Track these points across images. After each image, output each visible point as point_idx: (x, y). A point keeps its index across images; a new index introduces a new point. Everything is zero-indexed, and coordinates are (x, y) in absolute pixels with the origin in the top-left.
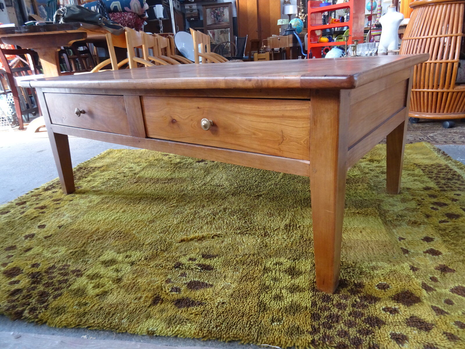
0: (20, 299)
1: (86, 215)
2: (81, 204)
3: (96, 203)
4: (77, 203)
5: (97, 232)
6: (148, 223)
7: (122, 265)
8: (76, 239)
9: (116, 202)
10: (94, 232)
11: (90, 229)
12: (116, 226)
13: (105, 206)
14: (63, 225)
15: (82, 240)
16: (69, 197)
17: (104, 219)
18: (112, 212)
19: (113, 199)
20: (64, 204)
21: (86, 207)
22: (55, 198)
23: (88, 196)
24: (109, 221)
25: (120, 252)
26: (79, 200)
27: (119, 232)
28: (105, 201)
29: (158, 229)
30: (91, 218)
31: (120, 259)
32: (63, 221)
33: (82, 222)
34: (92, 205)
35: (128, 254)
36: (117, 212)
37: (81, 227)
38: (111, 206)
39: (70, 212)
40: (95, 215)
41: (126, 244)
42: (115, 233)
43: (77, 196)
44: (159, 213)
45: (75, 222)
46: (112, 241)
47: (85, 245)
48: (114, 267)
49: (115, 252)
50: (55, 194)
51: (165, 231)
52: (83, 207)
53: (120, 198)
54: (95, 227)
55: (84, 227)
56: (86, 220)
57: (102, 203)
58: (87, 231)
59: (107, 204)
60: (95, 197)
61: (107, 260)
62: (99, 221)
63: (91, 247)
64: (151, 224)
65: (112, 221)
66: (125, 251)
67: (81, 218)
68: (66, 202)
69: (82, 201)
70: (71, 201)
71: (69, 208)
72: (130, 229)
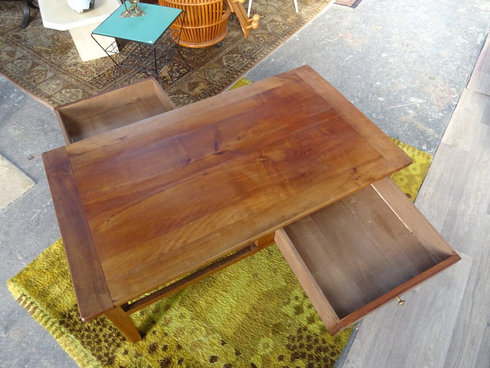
0: (320, 363)
1: (213, 322)
2: (183, 326)
3: (190, 312)
4: (178, 329)
5: (250, 315)
6: (256, 279)
7: (305, 303)
8: (253, 331)
9: (199, 295)
10: (249, 317)
11: (241, 320)
12: (248, 301)
13: (202, 305)
14: (221, 340)
15: (259, 326)
16: (155, 337)
17: (230, 308)
18: (218, 301)
19: (189, 297)
20: (170, 341)
21: (194, 321)
22: (144, 351)
23: (165, 318)
24: (236, 305)
25: (288, 303)
26: (169, 327)
27: (259, 299)
28: (191, 304)
29: (269, 274)
30: (222, 318)
31: (297, 303)
32: (212, 341)
33: (225, 325)
34: (192, 316)
35: (294, 298)
36: (222, 297)
37: (235, 327)
38: (206, 300)
39: (195, 335)
40: (216, 315)
41: (279, 297)
42: (260, 302)
43: (157, 328)
44: (244, 268)
45: (222, 331)
46: (270, 306)
47: (266, 324)
48: (305, 308)
49: (285, 306)
50: (133, 352)
51: (275, 271)
52: (191, 324)
53: (192, 291)
54: (241, 316)
55: (235, 324)
56: (223, 322)
57: (193, 307)
58: (244, 322)
59: (199, 303)
60: (173, 313)
61: (295, 311)
62: (232, 312)
63: (272, 321)
64: (259, 277)
65: (238, 302)
66: (289, 299)
67: (217, 326)
68: (167, 339)
69: (175, 324)
70: (166, 334)
71: (186, 336)
72: (258, 292)
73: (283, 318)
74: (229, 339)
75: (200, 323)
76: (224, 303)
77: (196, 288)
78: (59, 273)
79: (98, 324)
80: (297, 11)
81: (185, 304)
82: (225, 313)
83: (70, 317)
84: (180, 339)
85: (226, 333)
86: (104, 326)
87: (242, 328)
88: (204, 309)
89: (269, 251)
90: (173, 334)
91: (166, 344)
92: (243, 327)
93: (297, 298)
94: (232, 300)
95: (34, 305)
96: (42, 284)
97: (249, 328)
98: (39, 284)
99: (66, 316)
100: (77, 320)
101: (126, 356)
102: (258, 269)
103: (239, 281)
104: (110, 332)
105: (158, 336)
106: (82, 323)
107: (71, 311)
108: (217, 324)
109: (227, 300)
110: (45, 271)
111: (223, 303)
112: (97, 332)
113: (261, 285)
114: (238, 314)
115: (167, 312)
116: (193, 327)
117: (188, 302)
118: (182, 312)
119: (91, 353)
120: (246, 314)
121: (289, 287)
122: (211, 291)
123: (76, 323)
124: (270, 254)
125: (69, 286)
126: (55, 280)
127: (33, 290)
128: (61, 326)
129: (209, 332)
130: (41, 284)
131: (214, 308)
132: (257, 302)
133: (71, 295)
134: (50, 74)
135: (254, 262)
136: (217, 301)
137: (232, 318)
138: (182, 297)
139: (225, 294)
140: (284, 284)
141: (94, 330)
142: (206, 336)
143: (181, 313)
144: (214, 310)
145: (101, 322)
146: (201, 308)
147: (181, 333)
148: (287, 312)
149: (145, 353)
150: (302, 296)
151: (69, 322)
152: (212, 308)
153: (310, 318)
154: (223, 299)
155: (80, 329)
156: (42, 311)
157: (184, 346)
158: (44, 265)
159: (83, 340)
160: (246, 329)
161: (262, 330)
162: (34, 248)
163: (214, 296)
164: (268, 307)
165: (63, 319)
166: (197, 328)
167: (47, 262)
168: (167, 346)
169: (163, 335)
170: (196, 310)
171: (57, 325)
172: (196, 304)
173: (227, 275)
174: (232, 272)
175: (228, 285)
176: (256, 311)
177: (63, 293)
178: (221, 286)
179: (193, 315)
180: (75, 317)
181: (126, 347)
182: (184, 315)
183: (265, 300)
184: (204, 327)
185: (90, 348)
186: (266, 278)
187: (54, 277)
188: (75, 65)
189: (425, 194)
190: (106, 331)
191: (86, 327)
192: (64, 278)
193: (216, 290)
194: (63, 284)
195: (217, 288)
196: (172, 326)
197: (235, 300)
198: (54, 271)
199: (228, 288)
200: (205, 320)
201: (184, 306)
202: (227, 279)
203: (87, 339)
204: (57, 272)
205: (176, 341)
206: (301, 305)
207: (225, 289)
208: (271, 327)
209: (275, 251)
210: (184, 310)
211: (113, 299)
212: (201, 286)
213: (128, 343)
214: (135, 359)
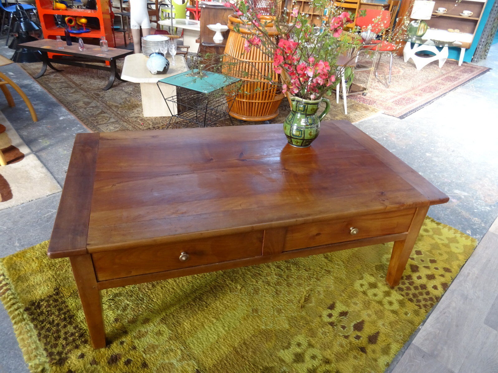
1: (193, 347)
2: (157, 343)
3: (169, 331)
4: (150, 345)
5: (239, 350)
6: (255, 314)
7: (308, 352)
8: (238, 368)
9: (186, 316)
10: (237, 352)
11: (226, 353)
12: (240, 334)
13: (186, 327)
14: (196, 369)
15: (246, 364)
16: (121, 348)
17: (216, 337)
18: (206, 327)
19: (173, 316)
20: (137, 356)
21: (171, 342)
22: (102, 360)
23: (139, 331)
24: (225, 335)
25: (288, 347)
26: (140, 341)
27: (253, 336)
28: (173, 324)
29: (272, 313)
30: (204, 345)
31: (298, 350)
32: (185, 368)
33: (206, 354)
34: (171, 336)
35: (295, 343)
36: (211, 324)
37: (217, 358)
38: (192, 323)
39: (168, 356)
40: (199, 340)
41: (278, 339)
42: (254, 339)
43: (127, 339)
44: (244, 301)
45: (200, 359)
46: (264, 346)
47: (256, 365)
48: (307, 358)
49: (283, 350)
50: (90, 358)
51: (279, 311)
52: (167, 343)
53: (179, 311)
54: (227, 348)
55: (218, 356)
56: (204, 350)
57: (175, 326)
58: (229, 356)
59: (184, 324)
60: (151, 327)
61: (294, 358)
62: (218, 342)
63: (263, 362)
64: (259, 313)
65: (228, 333)
66: (289, 344)
67: (196, 352)
68: (134, 353)
69: (149, 340)
70: (134, 348)
71: (156, 355)
72: (254, 328)
73: (277, 363)
74: (206, 370)
75: (177, 345)
76: (211, 330)
77: (184, 309)
78: (48, 264)
79: (65, 319)
80: (346, 113)
81: (167, 322)
82: (209, 341)
83: (39, 306)
84: (148, 356)
85: (204, 363)
86: (70, 323)
87: (225, 361)
88: (187, 332)
89: (276, 290)
90: (142, 350)
91: (131, 358)
92: (227, 361)
93: (299, 345)
94: (222, 329)
95: (8, 287)
96: (26, 271)
97: (234, 364)
98: (22, 269)
99: (35, 304)
100: (44, 311)
101: (80, 360)
102: (259, 305)
103: (234, 312)
104: (74, 331)
105: (125, 347)
106: (48, 315)
107: (42, 300)
108: (196, 351)
109: (216, 328)
110: (34, 259)
111: (209, 330)
112: (60, 327)
113: (259, 322)
114: (224, 346)
115: (144, 325)
116: (167, 347)
117: (171, 321)
118: (161, 329)
119: (43, 347)
120: (235, 348)
121: (292, 330)
122: (200, 315)
123: (42, 313)
124: (277, 293)
125: (51, 277)
126: (40, 269)
127: (15, 272)
128: (25, 312)
129: (185, 357)
130: (24, 270)
131: (198, 333)
132: (251, 338)
133: (50, 285)
134: (112, 120)
135: (257, 297)
136: (204, 327)
137: (216, 348)
138: (166, 315)
139: (215, 321)
140: (287, 326)
141: (58, 325)
142: (180, 361)
143: (159, 330)
144: (198, 335)
145: (69, 318)
146: (184, 329)
147: (152, 350)
148: (284, 357)
149: (103, 362)
150: (306, 344)
151: (35, 311)
152: (196, 332)
153: (311, 370)
154: (212, 326)
155: (43, 320)
156: (13, 294)
157: (150, 365)
158: (36, 253)
159: (41, 332)
160: (229, 364)
161: (248, 370)
162: (34, 239)
163: (202, 320)
164: (262, 347)
165: (30, 307)
166: (172, 349)
167: (41, 252)
168: (131, 360)
169: (130, 347)
170: (177, 331)
171: (22, 310)
172: (180, 324)
173: (223, 304)
174: (229, 302)
175: (222, 313)
176: (247, 347)
177: (43, 282)
178: (213, 313)
179: (173, 334)
180: (44, 307)
181: (85, 350)
182: (162, 332)
183: (260, 338)
184: (181, 350)
185: (45, 342)
186: (267, 316)
187: (41, 266)
188: (136, 117)
189: (469, 274)
190: (70, 328)
191: (51, 320)
192: (50, 269)
193: (207, 315)
194: (47, 274)
195: (208, 314)
196: (145, 341)
197: (226, 331)
198: (44, 261)
199: (220, 316)
200: (184, 343)
201: (165, 323)
202: (221, 307)
203: (46, 332)
204: (45, 262)
205: (143, 358)
206: (303, 354)
207: (217, 317)
208: (261, 369)
209: (283, 291)
210: (164, 328)
211: (88, 243)
212: (191, 308)
213: (88, 347)
214: (89, 366)
